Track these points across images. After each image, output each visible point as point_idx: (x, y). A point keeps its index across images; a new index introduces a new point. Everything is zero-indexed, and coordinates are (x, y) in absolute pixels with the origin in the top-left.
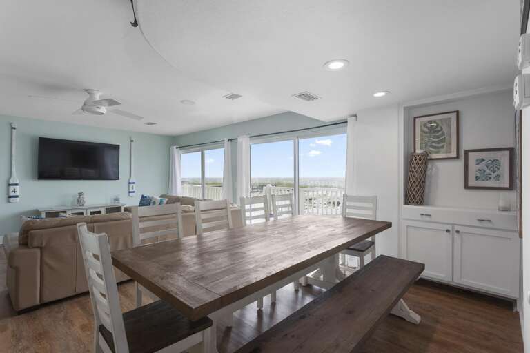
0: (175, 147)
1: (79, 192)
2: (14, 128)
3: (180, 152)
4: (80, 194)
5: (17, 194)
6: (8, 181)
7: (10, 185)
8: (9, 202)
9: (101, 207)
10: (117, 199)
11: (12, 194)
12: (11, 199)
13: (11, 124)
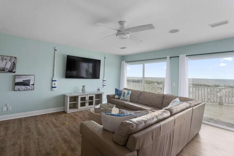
0: (125, 61)
1: (83, 85)
2: (56, 50)
3: (127, 64)
4: (84, 87)
5: (56, 86)
6: (52, 79)
7: (53, 81)
8: (52, 90)
9: (93, 94)
10: (99, 90)
11: (54, 86)
12: (53, 88)
13: (55, 48)
